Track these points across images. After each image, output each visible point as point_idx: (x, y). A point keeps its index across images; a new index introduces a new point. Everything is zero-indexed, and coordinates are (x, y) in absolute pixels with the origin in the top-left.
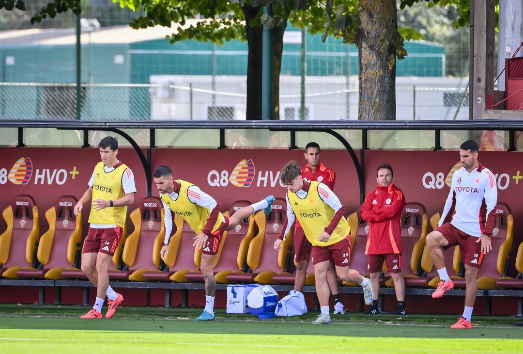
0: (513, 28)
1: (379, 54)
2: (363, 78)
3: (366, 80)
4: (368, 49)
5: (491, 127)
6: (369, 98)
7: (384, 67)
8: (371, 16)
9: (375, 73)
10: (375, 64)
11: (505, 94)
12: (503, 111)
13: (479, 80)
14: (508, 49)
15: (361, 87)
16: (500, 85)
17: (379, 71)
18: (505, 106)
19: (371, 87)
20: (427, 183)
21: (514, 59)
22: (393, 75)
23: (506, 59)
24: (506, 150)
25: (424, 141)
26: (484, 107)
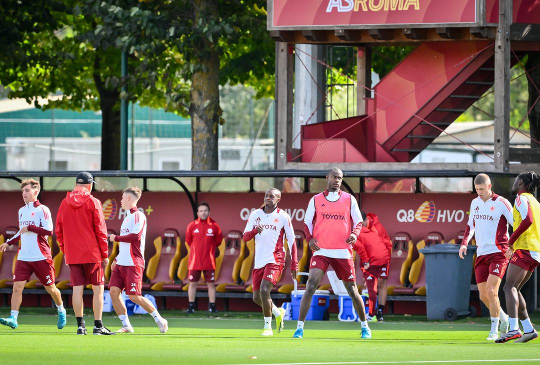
0: (305, 103)
1: (206, 122)
2: (195, 139)
3: (197, 141)
4: (198, 118)
5: (291, 175)
6: (200, 155)
7: (210, 131)
8: (200, 94)
9: (203, 135)
10: (203, 130)
11: (301, 151)
12: (300, 163)
13: (282, 141)
14: (301, 118)
15: (193, 147)
16: (297, 145)
17: (207, 135)
18: (300, 160)
19: (200, 146)
20: (244, 216)
21: (307, 126)
22: (216, 138)
23: (301, 126)
24: (302, 192)
25: (242, 185)
26: (285, 161)
